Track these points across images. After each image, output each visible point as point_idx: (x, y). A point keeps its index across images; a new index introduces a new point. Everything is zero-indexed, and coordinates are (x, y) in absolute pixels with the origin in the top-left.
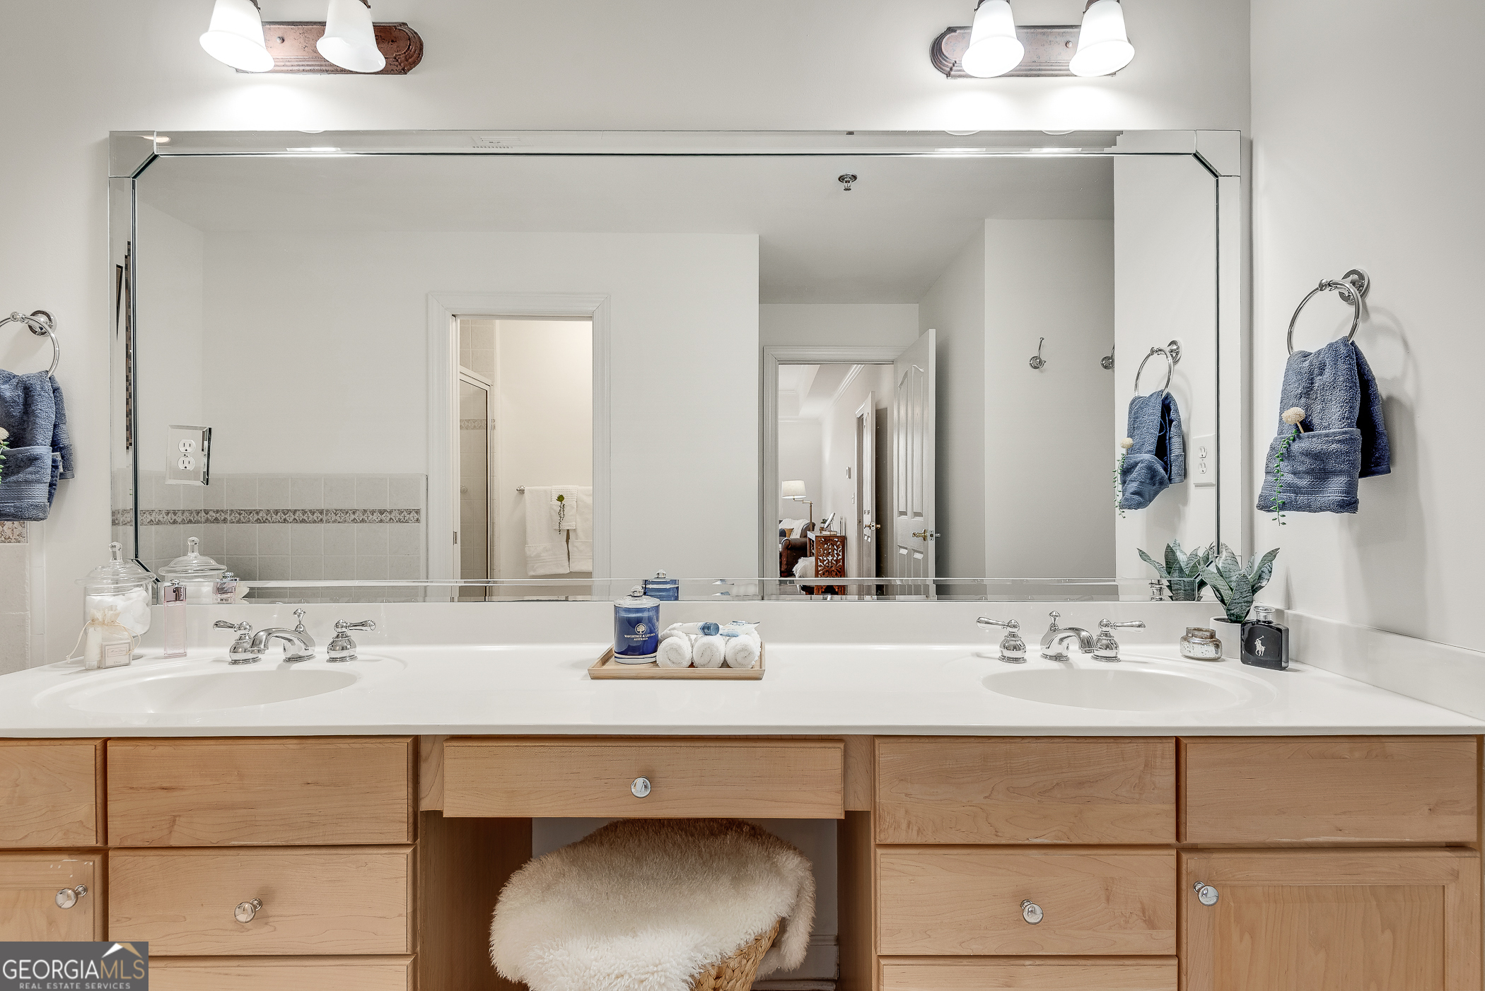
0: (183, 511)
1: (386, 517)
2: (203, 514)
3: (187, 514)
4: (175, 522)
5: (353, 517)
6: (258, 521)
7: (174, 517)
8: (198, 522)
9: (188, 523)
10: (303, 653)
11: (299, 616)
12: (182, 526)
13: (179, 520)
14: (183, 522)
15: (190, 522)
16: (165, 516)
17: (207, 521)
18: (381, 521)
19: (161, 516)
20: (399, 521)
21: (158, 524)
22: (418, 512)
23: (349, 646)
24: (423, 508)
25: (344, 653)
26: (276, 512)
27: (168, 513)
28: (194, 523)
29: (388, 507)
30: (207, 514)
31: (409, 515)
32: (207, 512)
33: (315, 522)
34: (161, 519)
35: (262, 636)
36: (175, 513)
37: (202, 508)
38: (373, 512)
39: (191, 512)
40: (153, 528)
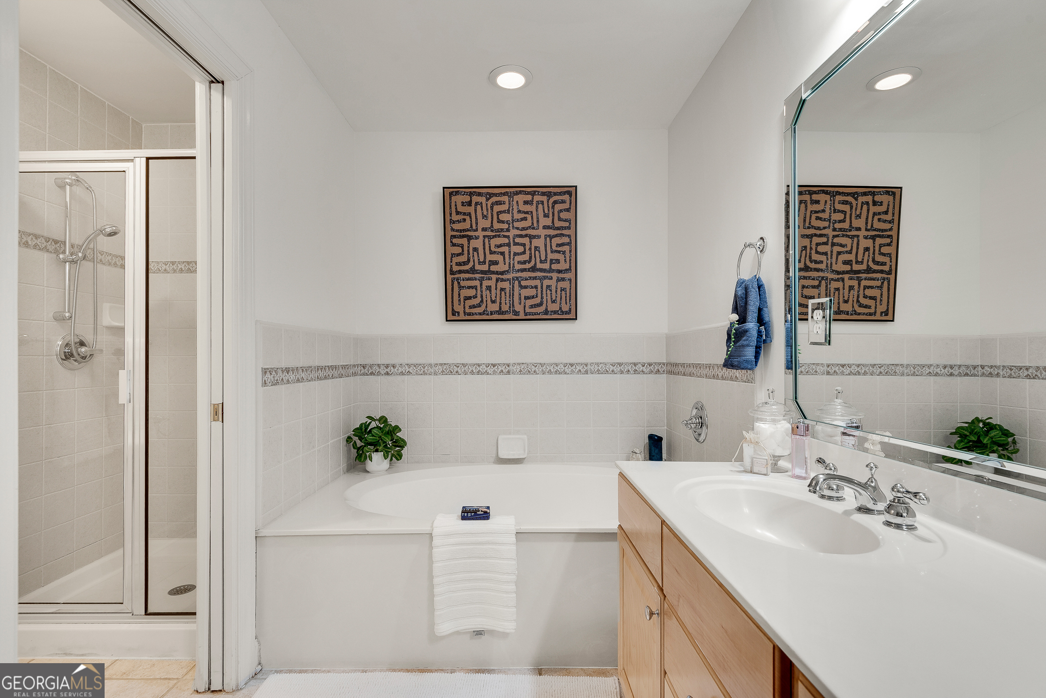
0: (960, 366)
2: (980, 368)
3: (963, 368)
4: (951, 375)
7: (951, 371)
8: (975, 375)
9: (964, 375)
10: (870, 505)
11: (871, 470)
12: (958, 378)
13: (956, 373)
14: (960, 375)
15: (967, 375)
16: (942, 369)
17: (983, 375)
19: (939, 369)
21: (936, 375)
23: (905, 514)
25: (898, 520)
27: (945, 367)
28: (971, 376)
30: (983, 369)
32: (983, 367)
34: (939, 372)
35: (820, 478)
36: (952, 367)
37: (979, 364)
39: (967, 367)
40: (932, 378)
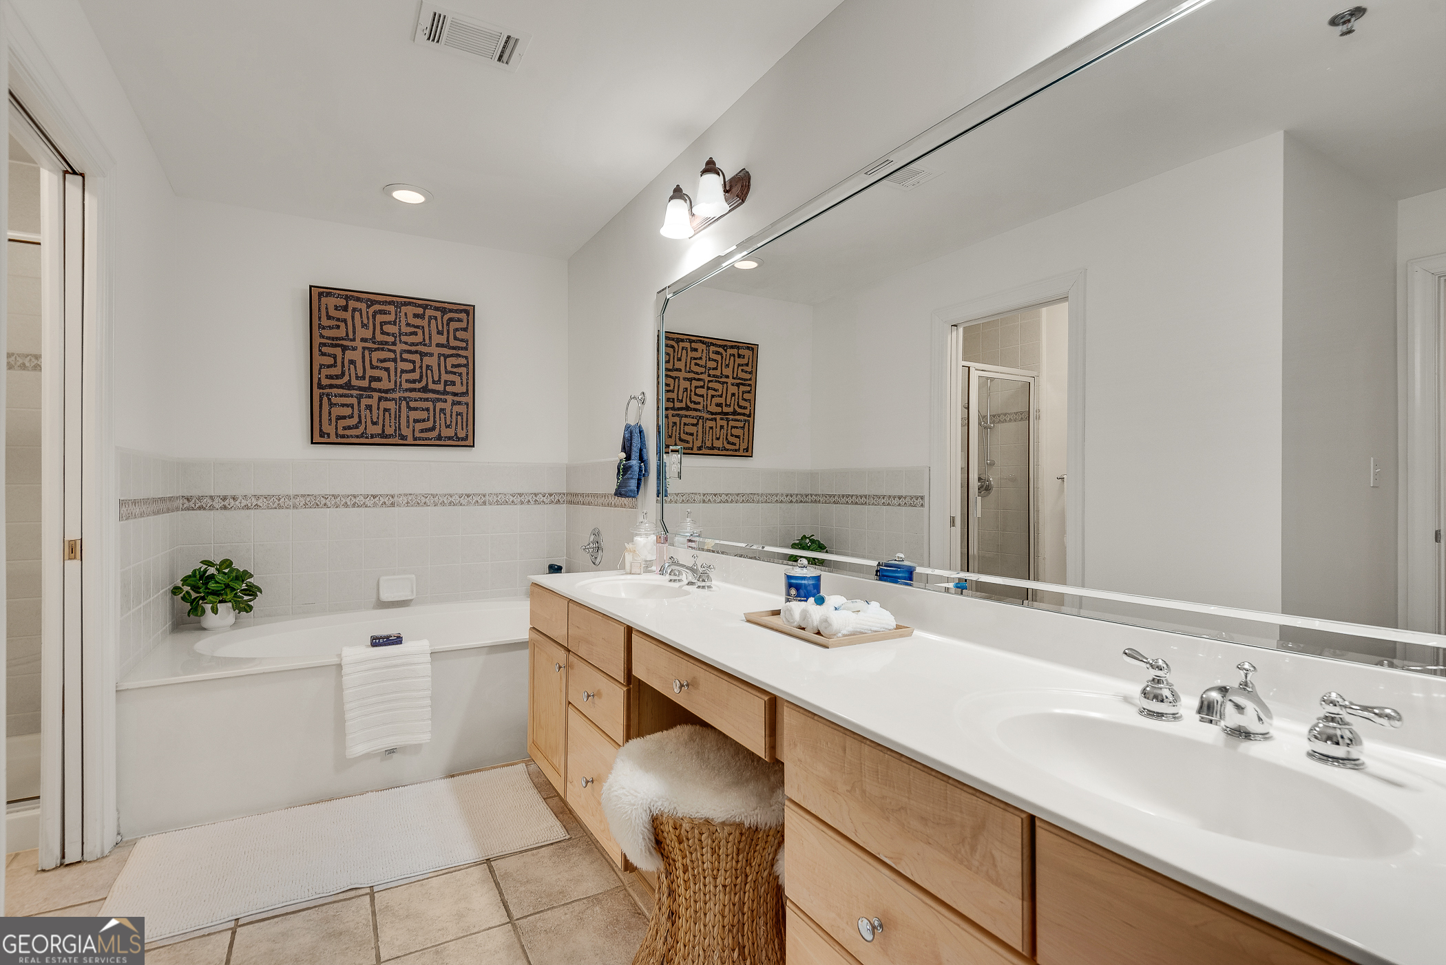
1: (902, 501)
2: (809, 497)
5: (883, 501)
6: (835, 503)
8: (806, 502)
11: (695, 559)
12: (796, 504)
15: (801, 502)
17: (812, 501)
18: (899, 505)
20: (911, 505)
22: (922, 498)
24: (926, 494)
25: (703, 584)
26: (843, 496)
28: (804, 503)
29: (904, 494)
30: (811, 497)
31: (917, 501)
32: (811, 495)
33: (862, 504)
38: (894, 497)
